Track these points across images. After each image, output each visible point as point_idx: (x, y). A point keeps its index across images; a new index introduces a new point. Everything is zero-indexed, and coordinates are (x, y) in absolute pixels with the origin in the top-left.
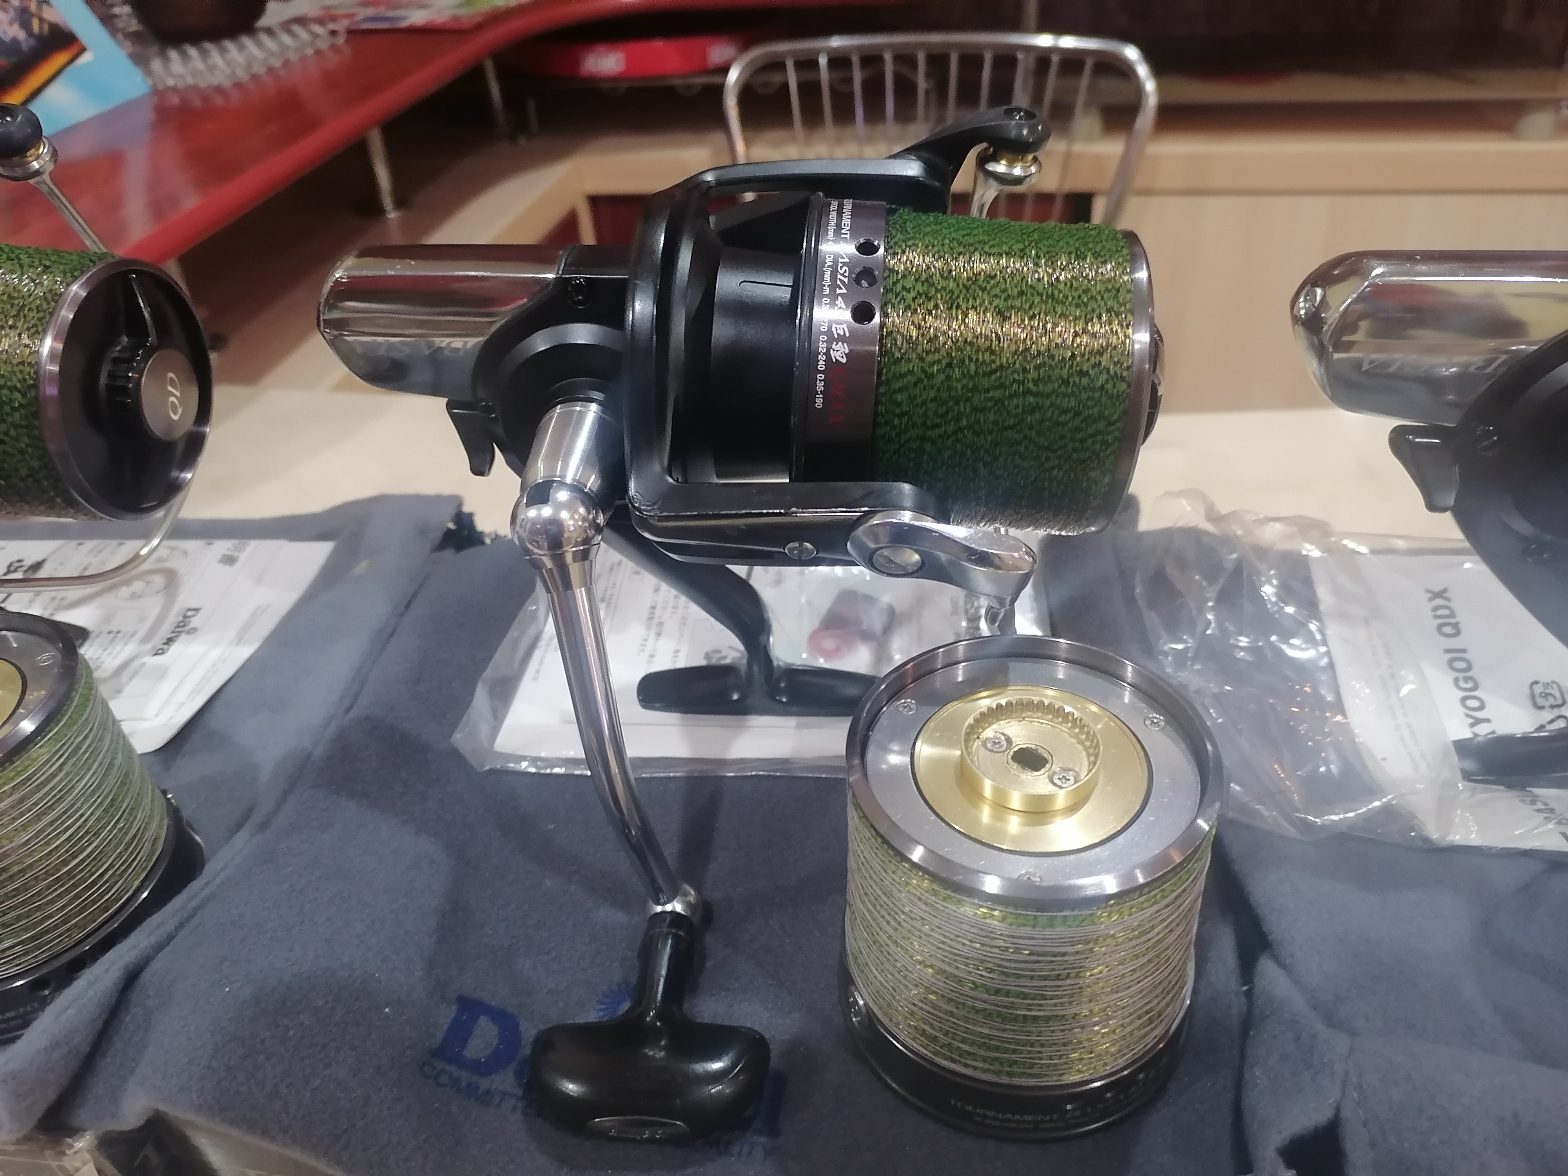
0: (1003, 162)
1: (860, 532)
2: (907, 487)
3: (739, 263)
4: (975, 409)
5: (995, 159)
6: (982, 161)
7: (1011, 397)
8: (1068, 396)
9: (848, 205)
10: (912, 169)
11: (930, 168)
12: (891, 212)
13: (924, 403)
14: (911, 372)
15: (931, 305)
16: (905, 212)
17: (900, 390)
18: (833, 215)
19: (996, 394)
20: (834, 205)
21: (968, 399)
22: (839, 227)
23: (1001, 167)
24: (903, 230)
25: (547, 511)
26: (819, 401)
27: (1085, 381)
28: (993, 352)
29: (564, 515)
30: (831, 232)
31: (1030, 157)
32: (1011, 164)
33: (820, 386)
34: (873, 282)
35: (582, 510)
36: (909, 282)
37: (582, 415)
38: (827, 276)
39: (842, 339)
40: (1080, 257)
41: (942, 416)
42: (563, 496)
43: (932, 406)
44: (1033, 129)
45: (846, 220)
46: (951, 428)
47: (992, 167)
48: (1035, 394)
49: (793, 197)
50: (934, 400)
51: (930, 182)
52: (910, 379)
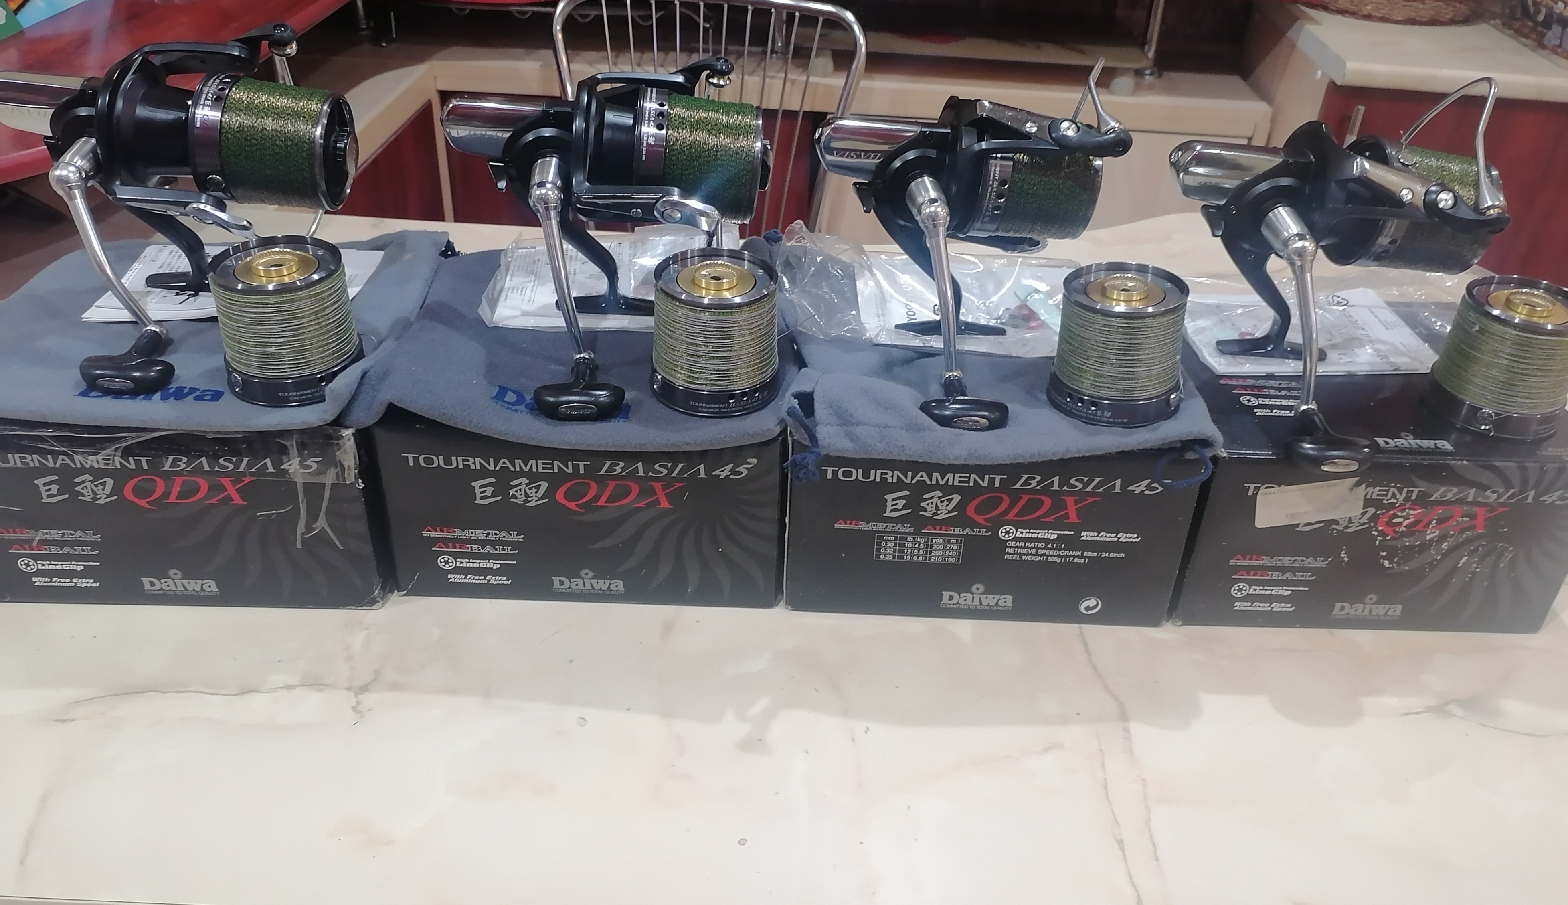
0: (716, 79)
1: (658, 205)
2: (676, 189)
3: (612, 109)
4: (700, 164)
5: (713, 77)
6: (708, 77)
7: (712, 160)
8: (732, 161)
9: (654, 90)
10: (680, 79)
11: (686, 78)
12: (670, 94)
13: (682, 161)
14: (676, 149)
15: (684, 126)
16: (675, 94)
17: (673, 156)
18: (649, 93)
19: (708, 159)
20: (649, 89)
21: (698, 161)
22: (651, 98)
23: (715, 81)
24: (675, 100)
25: (544, 191)
26: (644, 158)
27: (738, 156)
28: (706, 144)
29: (550, 193)
30: (648, 99)
31: (727, 77)
32: (719, 80)
33: (644, 152)
34: (663, 116)
35: (556, 192)
36: (676, 118)
37: (551, 162)
38: (647, 115)
39: (652, 136)
40: (738, 114)
41: (689, 166)
42: (549, 186)
43: (685, 162)
44: (727, 67)
45: (654, 95)
46: (692, 171)
47: (711, 80)
48: (722, 160)
49: (634, 86)
50: (685, 160)
51: (687, 84)
52: (676, 152)
